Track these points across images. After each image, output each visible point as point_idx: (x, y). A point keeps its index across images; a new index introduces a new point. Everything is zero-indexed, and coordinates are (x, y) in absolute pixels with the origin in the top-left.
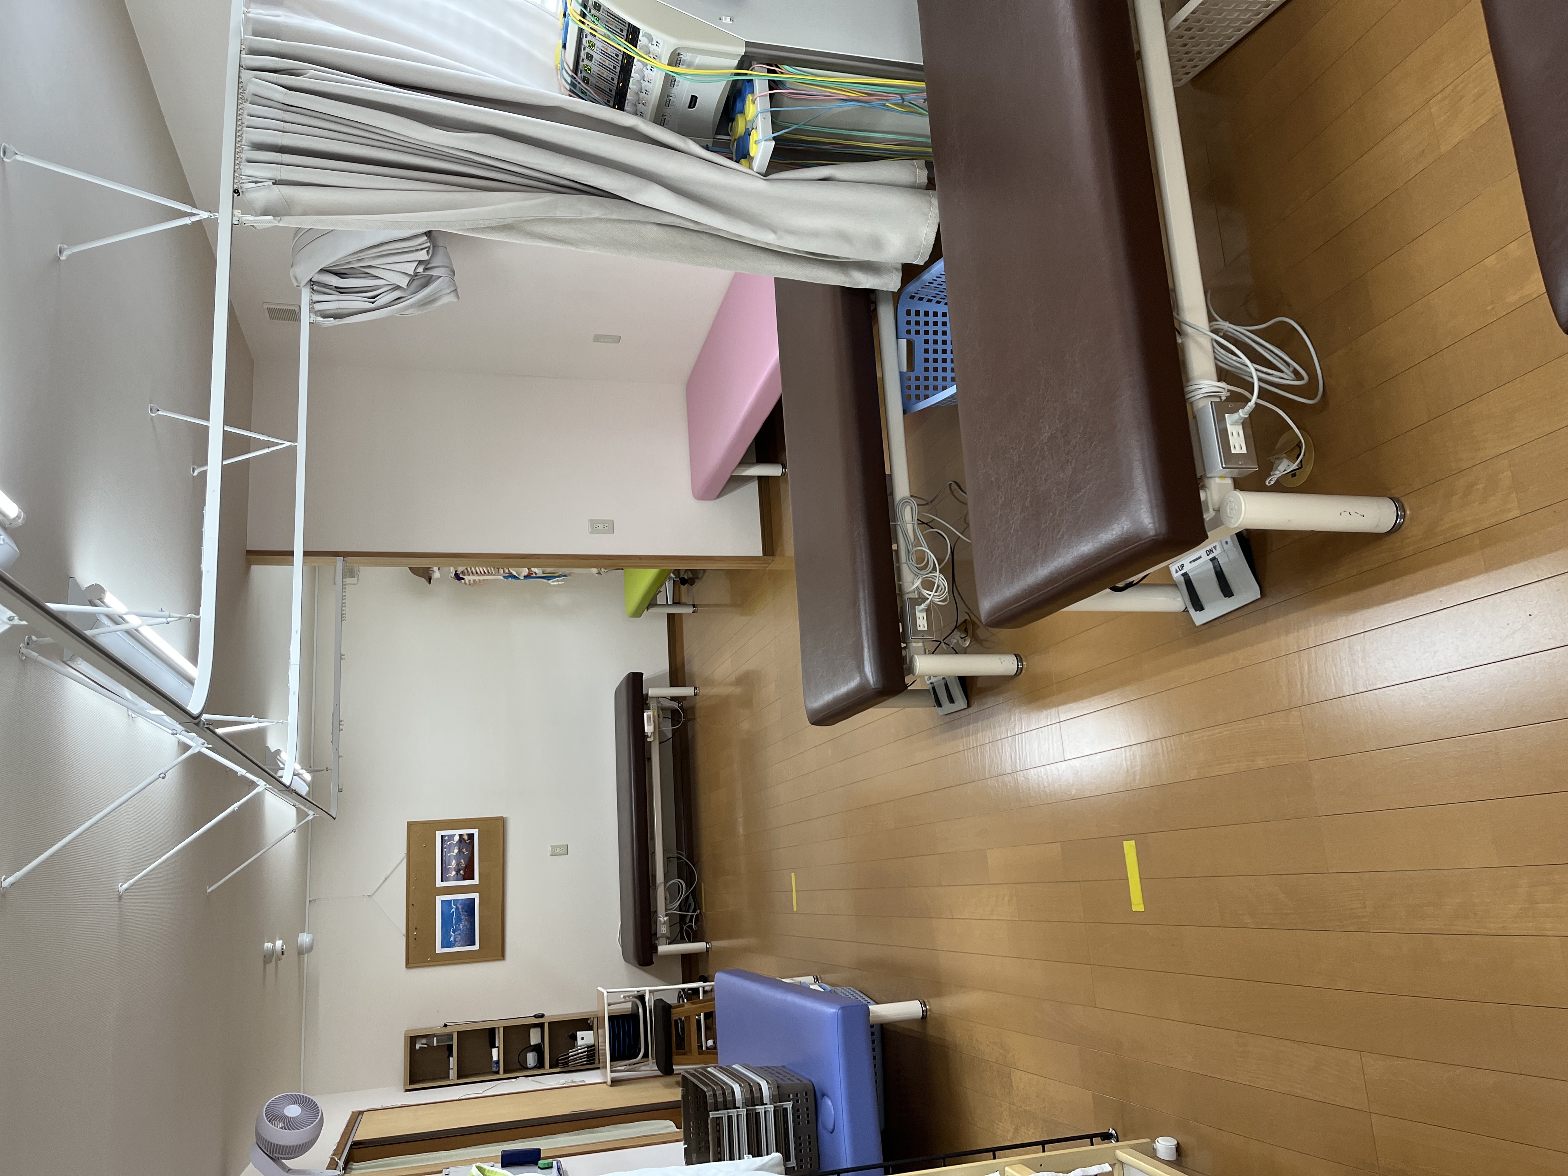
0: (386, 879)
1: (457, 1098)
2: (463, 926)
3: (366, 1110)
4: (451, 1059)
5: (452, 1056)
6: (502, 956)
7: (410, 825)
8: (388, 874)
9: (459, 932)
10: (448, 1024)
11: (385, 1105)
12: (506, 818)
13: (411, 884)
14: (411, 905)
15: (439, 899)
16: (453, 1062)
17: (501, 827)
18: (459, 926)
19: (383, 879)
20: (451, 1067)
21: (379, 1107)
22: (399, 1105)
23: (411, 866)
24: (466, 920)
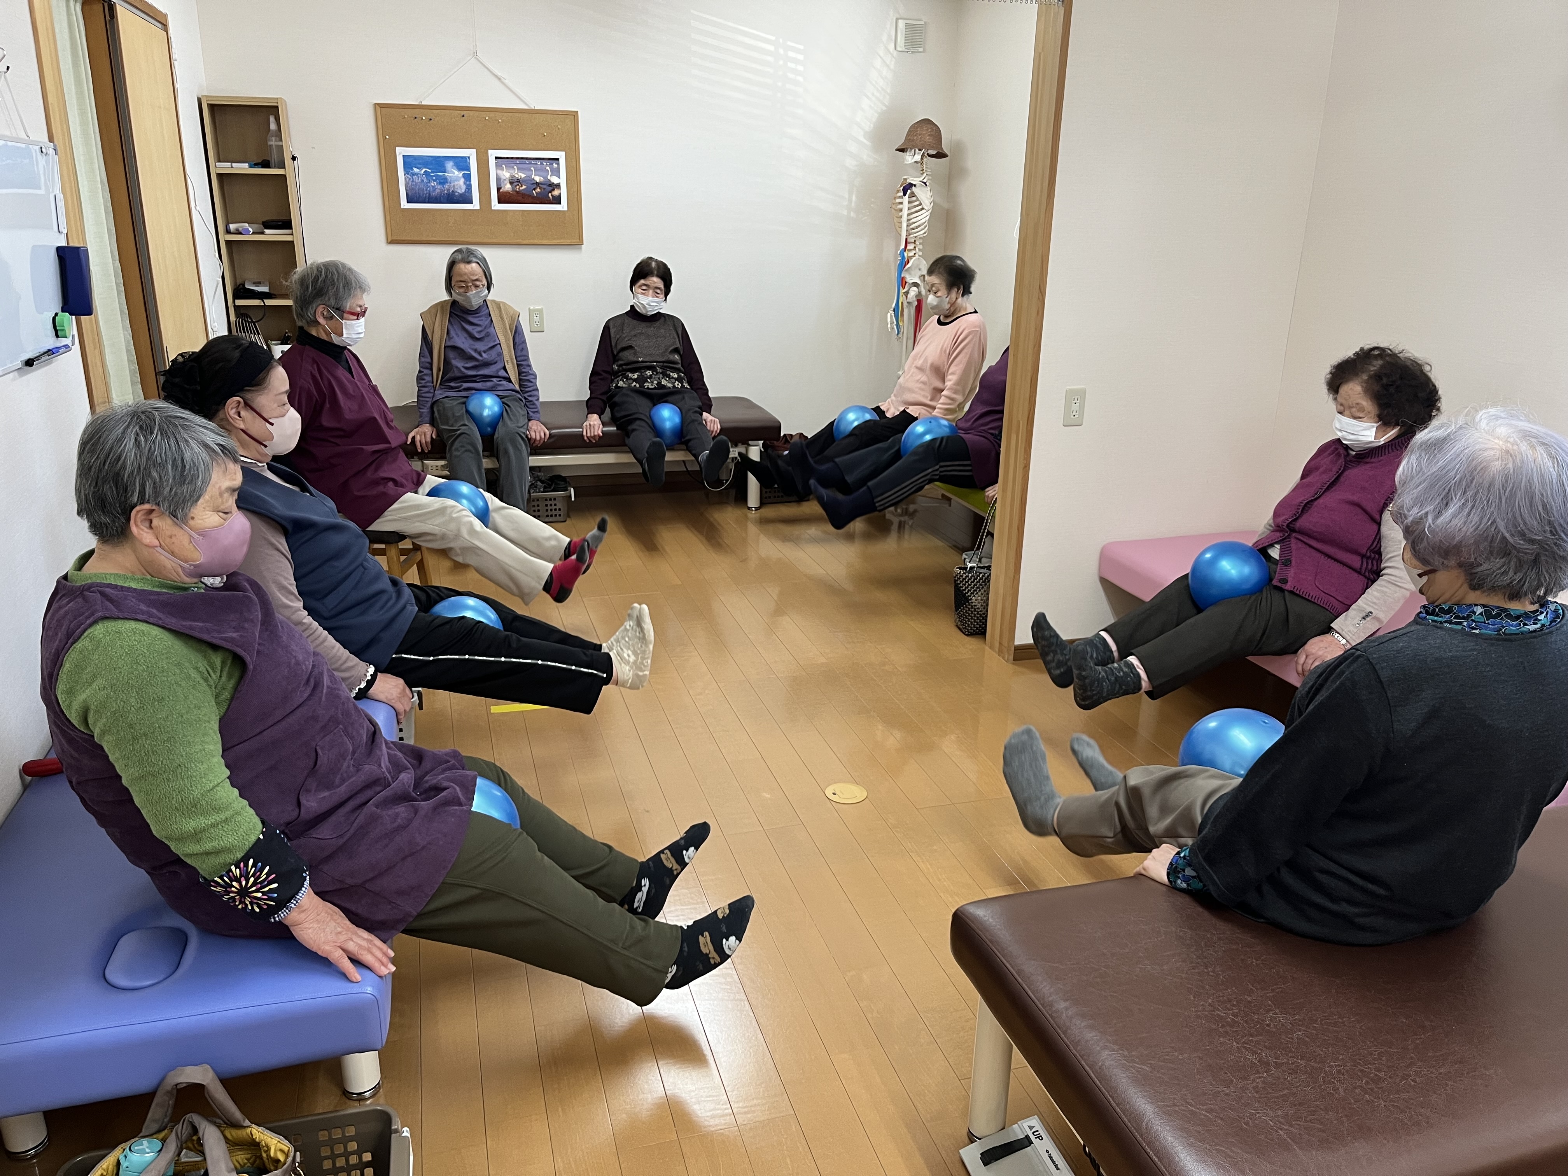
0: (499, 79)
1: (188, 171)
2: (433, 187)
3: (169, 36)
4: (247, 165)
5: (250, 167)
6: (392, 240)
7: (574, 115)
8: (506, 82)
9: (425, 180)
10: (296, 162)
11: (176, 64)
12: (581, 248)
13: (492, 115)
14: (463, 113)
15: (471, 154)
16: (242, 168)
17: (568, 242)
18: (434, 181)
19: (499, 74)
20: (234, 165)
21: (174, 56)
22: (177, 86)
23: (517, 115)
24: (442, 191)
